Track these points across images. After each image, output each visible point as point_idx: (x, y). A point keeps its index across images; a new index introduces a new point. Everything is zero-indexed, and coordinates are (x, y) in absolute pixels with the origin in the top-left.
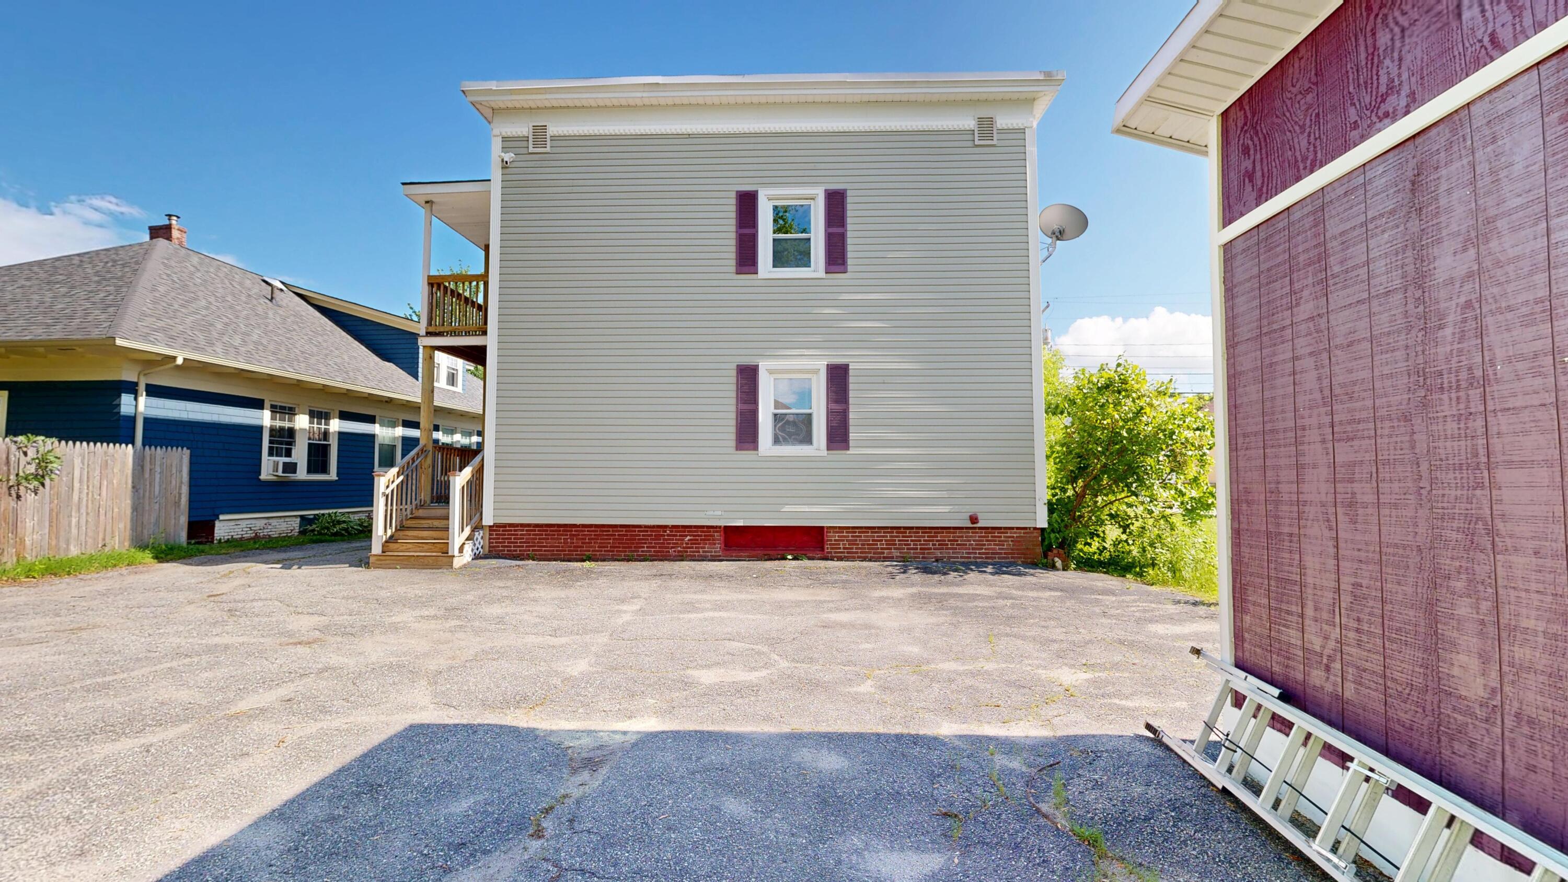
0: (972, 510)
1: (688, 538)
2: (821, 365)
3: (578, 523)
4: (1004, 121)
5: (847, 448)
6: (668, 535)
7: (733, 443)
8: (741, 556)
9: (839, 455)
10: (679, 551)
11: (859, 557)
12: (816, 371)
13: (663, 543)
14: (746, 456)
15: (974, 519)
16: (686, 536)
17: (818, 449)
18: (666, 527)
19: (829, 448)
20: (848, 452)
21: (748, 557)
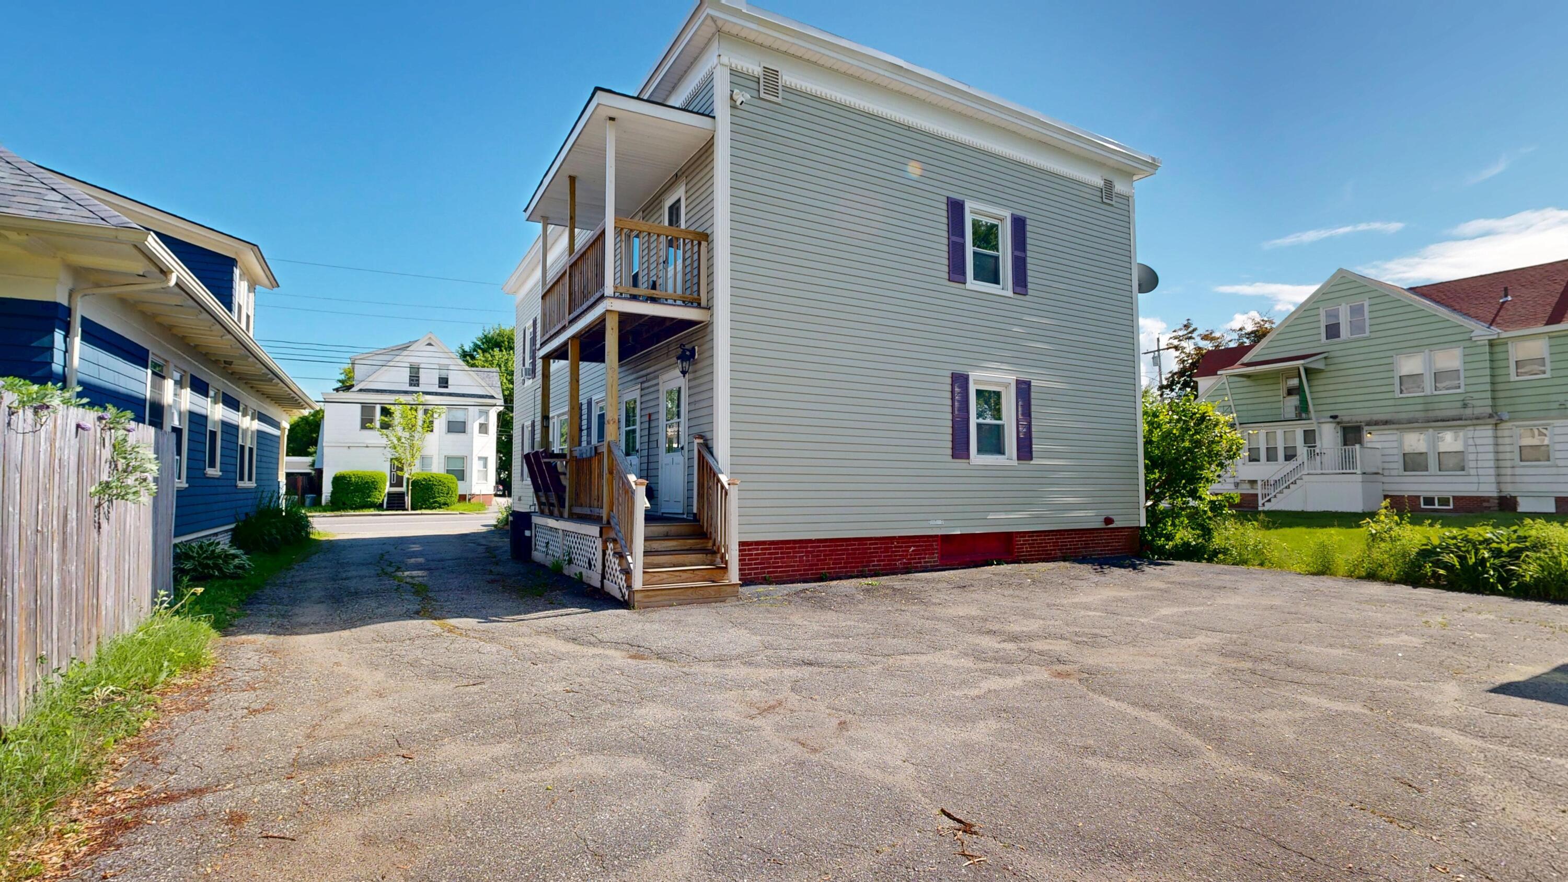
0: (1109, 513)
1: (912, 548)
2: (1012, 378)
3: (813, 538)
4: (1120, 187)
5: (1031, 459)
6: (896, 547)
7: (950, 452)
8: (954, 565)
9: (1025, 465)
10: (905, 563)
11: (1036, 559)
12: (1007, 385)
13: (891, 556)
14: (960, 463)
15: (1108, 521)
16: (910, 547)
17: (1010, 459)
18: (894, 538)
19: (1019, 459)
20: (1032, 462)
21: (959, 564)
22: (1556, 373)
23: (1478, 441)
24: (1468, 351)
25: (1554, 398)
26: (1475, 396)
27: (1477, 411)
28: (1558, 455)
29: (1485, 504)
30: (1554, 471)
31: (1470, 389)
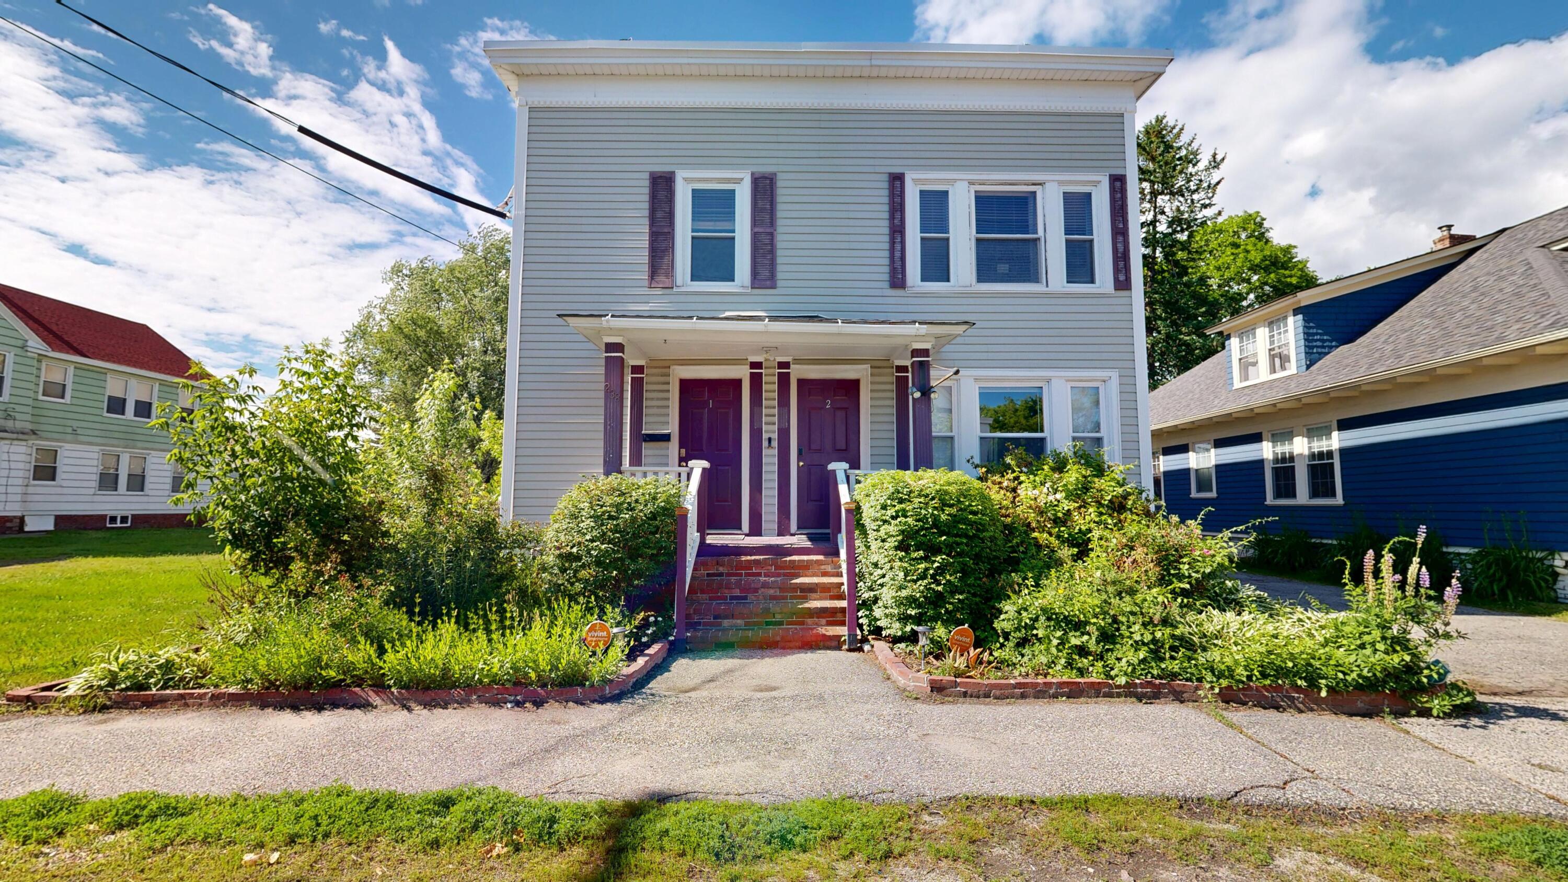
22: (75, 401)
23: (13, 457)
24: (19, 360)
25: (69, 423)
26: (18, 408)
27: (19, 425)
28: (64, 476)
29: (8, 524)
30: (59, 490)
31: (15, 399)
